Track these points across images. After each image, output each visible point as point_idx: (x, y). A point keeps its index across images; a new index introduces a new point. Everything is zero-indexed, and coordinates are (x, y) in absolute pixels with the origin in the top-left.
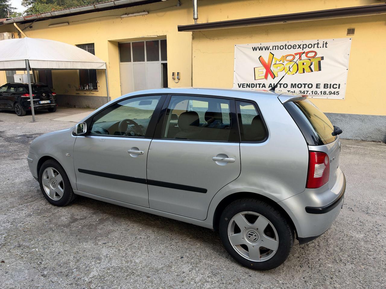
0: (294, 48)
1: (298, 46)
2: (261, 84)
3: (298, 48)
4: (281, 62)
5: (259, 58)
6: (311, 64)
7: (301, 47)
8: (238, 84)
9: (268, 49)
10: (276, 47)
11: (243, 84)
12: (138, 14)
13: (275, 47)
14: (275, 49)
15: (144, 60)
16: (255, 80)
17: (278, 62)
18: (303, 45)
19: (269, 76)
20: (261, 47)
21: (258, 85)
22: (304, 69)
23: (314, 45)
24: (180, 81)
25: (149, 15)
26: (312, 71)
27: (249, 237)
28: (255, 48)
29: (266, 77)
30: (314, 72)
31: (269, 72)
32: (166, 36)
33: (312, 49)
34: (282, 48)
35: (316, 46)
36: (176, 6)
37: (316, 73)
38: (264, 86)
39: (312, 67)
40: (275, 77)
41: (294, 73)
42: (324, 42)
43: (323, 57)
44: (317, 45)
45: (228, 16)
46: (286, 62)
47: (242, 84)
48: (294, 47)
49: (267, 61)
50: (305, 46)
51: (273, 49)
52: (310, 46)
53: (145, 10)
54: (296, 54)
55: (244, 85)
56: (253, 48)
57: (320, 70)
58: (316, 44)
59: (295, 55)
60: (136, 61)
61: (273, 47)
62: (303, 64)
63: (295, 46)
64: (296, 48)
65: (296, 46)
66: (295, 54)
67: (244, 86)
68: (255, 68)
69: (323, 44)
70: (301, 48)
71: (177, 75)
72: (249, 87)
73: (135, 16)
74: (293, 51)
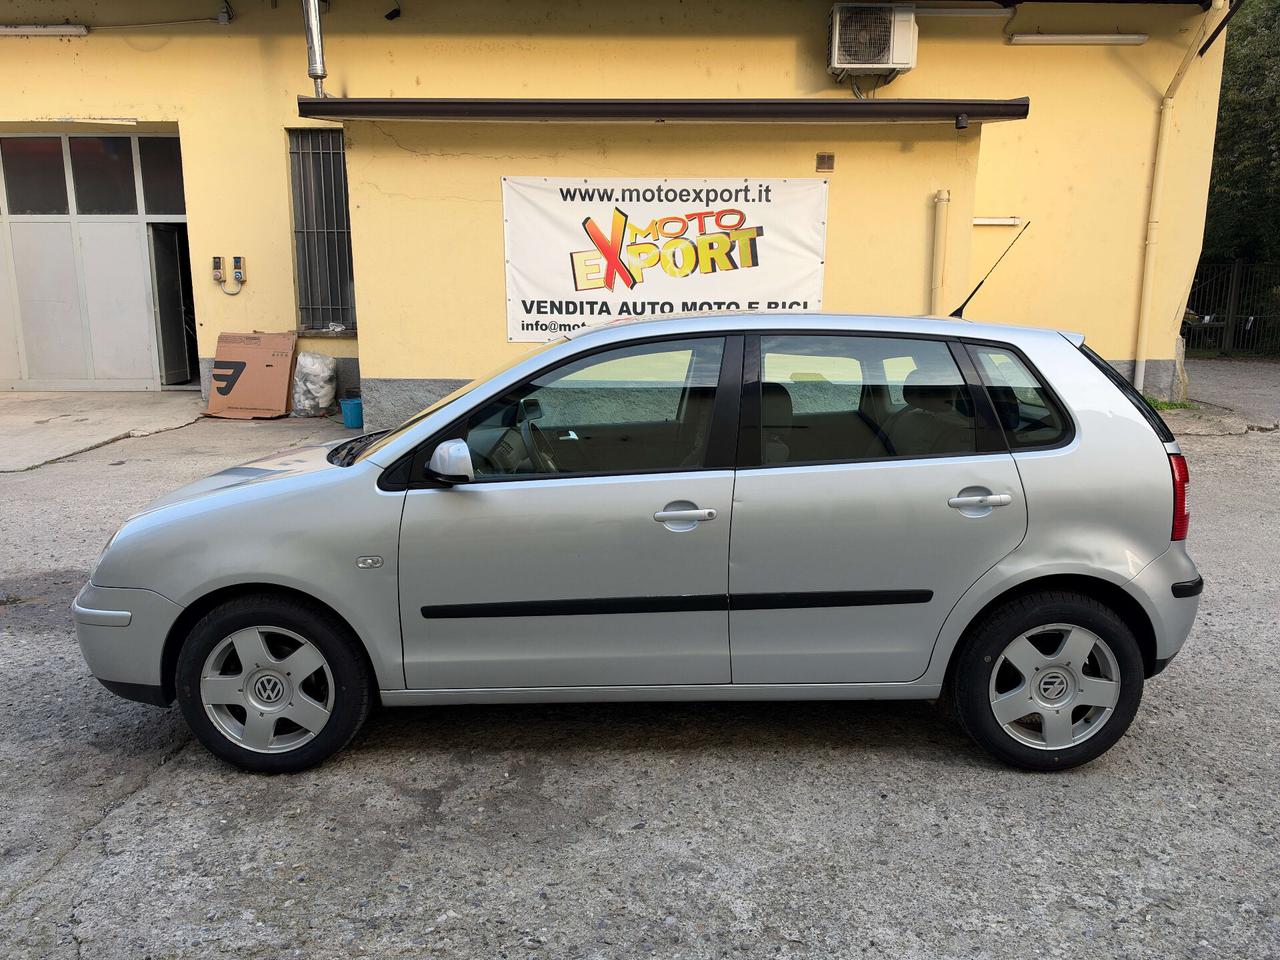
0: (684, 198)
1: (693, 195)
2: (596, 303)
3: (694, 200)
4: (650, 239)
5: (584, 224)
6: (732, 248)
7: (703, 195)
8: (524, 302)
9: (609, 199)
10: (631, 192)
11: (539, 303)
12: (41, 30)
13: (629, 194)
14: (631, 200)
15: (62, 209)
16: (577, 290)
17: (640, 239)
18: (708, 192)
19: (618, 280)
20: (587, 191)
21: (587, 308)
22: (713, 261)
23: (737, 192)
24: (245, 288)
25: (92, 40)
26: (735, 267)
27: (1046, 690)
28: (568, 191)
29: (609, 282)
30: (741, 270)
31: (617, 269)
32: (175, 125)
33: (731, 205)
34: (649, 195)
35: (741, 195)
36: (215, 19)
37: (744, 273)
38: (604, 309)
39: (735, 254)
40: (635, 283)
41: (689, 272)
42: (761, 186)
43: (761, 227)
44: (743, 193)
45: (418, 78)
46: (663, 241)
47: (535, 304)
48: (682, 195)
49: (607, 233)
50: (712, 196)
51: (623, 200)
52: (726, 195)
53: (71, 19)
54: (691, 217)
55: (542, 304)
56: (561, 190)
57: (755, 263)
58: (741, 190)
59: (686, 220)
60: (23, 212)
61: (624, 191)
62: (711, 246)
63: (685, 193)
64: (688, 200)
65: (689, 194)
66: (687, 216)
67: (542, 310)
68: (574, 255)
69: (760, 191)
70: (701, 200)
71: (235, 268)
72: (560, 312)
73: (22, 36)
74: (681, 209)
